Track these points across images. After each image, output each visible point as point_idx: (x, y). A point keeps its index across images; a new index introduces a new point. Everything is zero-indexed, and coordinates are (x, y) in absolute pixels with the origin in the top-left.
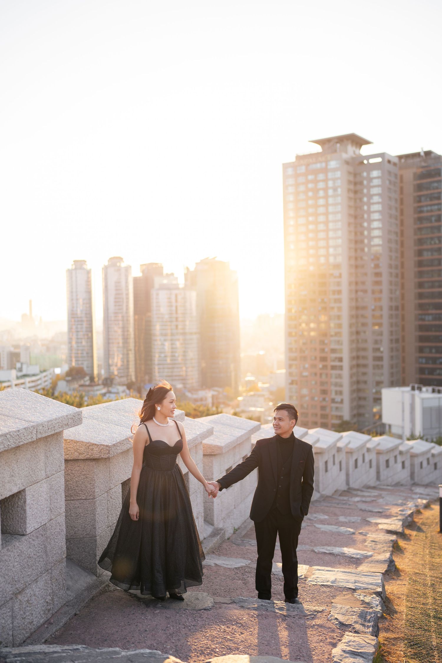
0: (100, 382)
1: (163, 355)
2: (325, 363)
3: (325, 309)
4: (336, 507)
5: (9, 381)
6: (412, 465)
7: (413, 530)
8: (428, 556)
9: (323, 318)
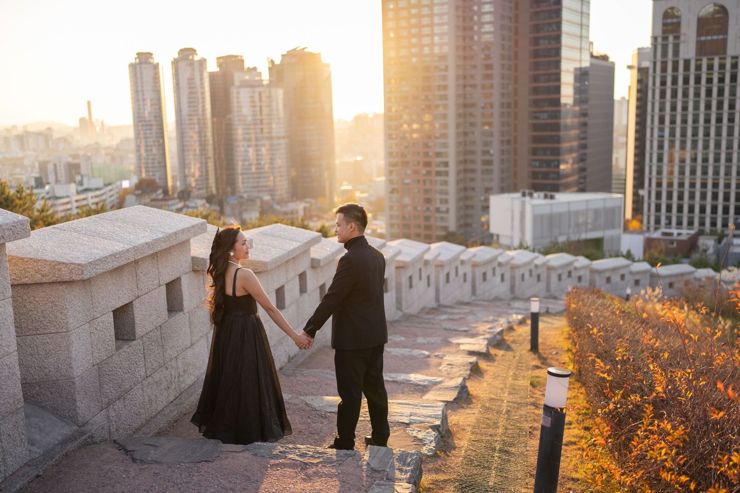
0: (176, 195)
1: (247, 163)
2: (429, 169)
3: (429, 107)
4: (417, 327)
5: (68, 197)
6: (513, 278)
7: (500, 349)
8: (510, 379)
9: (427, 117)
